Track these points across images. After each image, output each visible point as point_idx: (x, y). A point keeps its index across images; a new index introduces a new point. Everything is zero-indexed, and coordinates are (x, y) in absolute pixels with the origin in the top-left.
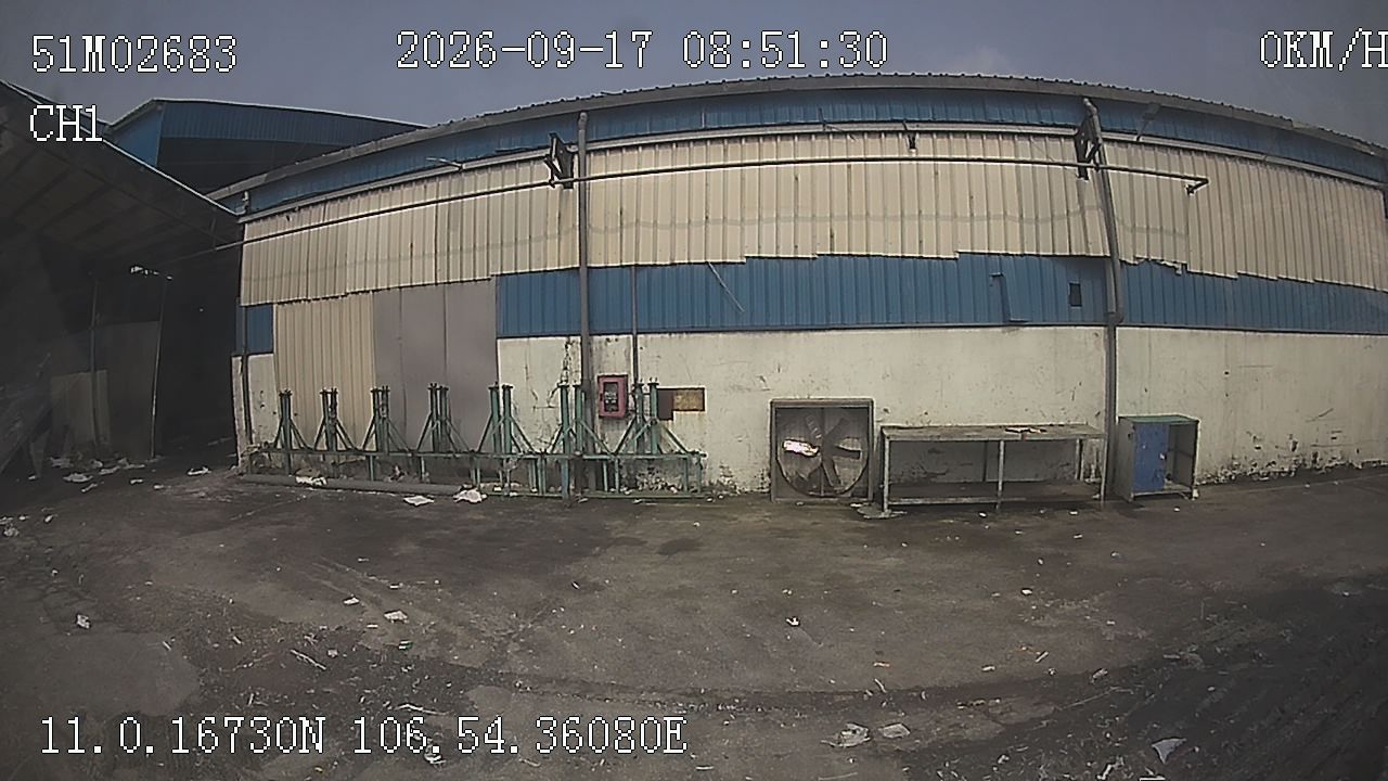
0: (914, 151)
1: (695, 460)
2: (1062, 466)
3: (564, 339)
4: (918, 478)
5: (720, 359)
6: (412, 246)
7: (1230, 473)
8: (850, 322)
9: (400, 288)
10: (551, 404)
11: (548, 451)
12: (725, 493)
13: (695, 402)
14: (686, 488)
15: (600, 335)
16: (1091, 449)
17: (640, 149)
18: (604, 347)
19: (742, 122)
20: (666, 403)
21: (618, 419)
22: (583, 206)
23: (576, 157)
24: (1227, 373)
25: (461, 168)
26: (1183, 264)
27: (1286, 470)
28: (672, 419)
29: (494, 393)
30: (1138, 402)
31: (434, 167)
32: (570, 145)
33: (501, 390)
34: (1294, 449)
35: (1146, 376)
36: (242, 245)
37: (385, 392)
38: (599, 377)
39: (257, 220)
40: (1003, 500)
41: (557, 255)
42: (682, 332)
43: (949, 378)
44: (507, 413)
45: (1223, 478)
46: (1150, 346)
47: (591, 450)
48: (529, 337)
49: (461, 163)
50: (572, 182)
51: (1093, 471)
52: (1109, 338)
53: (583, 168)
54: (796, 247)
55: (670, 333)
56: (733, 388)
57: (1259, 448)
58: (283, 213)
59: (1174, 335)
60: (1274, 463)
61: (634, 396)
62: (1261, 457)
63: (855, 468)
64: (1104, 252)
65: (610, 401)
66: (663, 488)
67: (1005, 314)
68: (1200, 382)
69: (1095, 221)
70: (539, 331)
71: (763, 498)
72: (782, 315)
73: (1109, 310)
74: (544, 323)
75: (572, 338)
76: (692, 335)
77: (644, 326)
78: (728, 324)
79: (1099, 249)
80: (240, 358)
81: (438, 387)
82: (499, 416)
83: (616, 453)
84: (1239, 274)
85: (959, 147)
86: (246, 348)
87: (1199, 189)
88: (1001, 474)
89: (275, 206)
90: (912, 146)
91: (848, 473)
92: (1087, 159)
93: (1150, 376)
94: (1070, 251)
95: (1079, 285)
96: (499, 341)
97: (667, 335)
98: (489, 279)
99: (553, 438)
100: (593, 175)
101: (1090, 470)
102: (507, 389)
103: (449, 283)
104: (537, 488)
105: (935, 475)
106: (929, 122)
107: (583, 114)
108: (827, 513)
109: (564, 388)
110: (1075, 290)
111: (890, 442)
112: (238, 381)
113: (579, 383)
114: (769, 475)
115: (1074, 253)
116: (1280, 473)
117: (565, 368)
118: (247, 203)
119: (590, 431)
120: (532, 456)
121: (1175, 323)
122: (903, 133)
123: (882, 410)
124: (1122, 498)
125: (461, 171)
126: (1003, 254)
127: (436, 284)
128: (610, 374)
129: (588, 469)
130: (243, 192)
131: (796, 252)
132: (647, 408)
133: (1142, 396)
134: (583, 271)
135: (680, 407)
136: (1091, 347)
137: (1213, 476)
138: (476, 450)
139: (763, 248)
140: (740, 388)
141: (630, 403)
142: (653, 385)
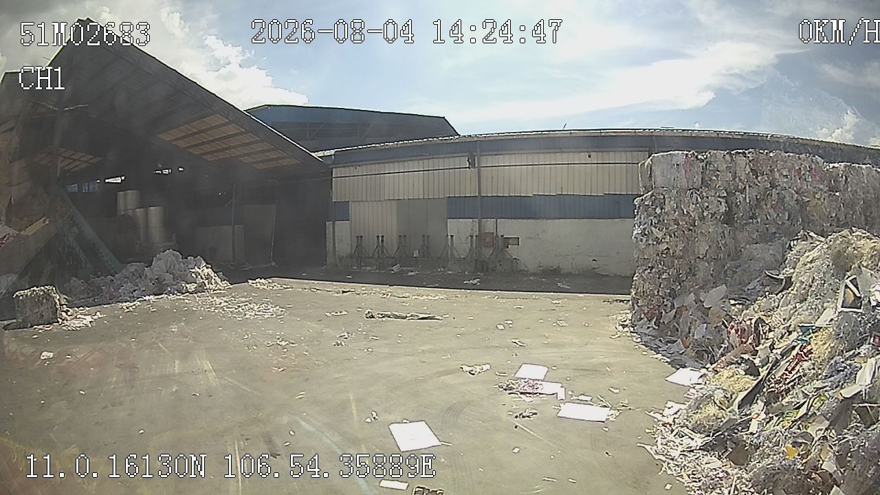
0: (590, 159)
1: (515, 261)
3: (471, 220)
5: (525, 228)
9: (409, 199)
10: (466, 242)
11: (466, 257)
13: (516, 242)
14: (512, 271)
15: (485, 219)
18: (486, 223)
20: (506, 242)
21: (490, 247)
22: (479, 175)
23: (476, 157)
28: (508, 247)
32: (474, 152)
33: (449, 237)
36: (332, 178)
37: (404, 236)
38: (484, 233)
39: (340, 167)
41: (470, 192)
42: (511, 218)
44: (451, 245)
47: (480, 256)
48: (459, 219)
50: (475, 168)
53: (479, 162)
56: (528, 238)
58: (354, 165)
61: (496, 240)
67: (620, 214)
70: (463, 217)
71: (537, 274)
72: (545, 214)
74: (465, 214)
75: (475, 220)
76: (515, 220)
77: (499, 216)
80: (331, 222)
82: (448, 246)
83: (489, 258)
85: (606, 157)
86: (334, 219)
89: (349, 163)
90: (590, 156)
96: (448, 220)
97: (508, 220)
98: (444, 198)
99: (467, 253)
100: (483, 165)
102: (452, 236)
103: (429, 199)
109: (472, 236)
113: (477, 235)
117: (472, 230)
118: (334, 160)
119: (480, 251)
120: (460, 259)
122: (588, 152)
125: (433, 158)
126: (619, 194)
127: (424, 198)
128: (488, 232)
130: (331, 155)
131: (550, 193)
132: (500, 244)
134: (479, 198)
135: (511, 244)
139: (539, 191)
140: (531, 238)
141: (495, 242)
142: (502, 236)
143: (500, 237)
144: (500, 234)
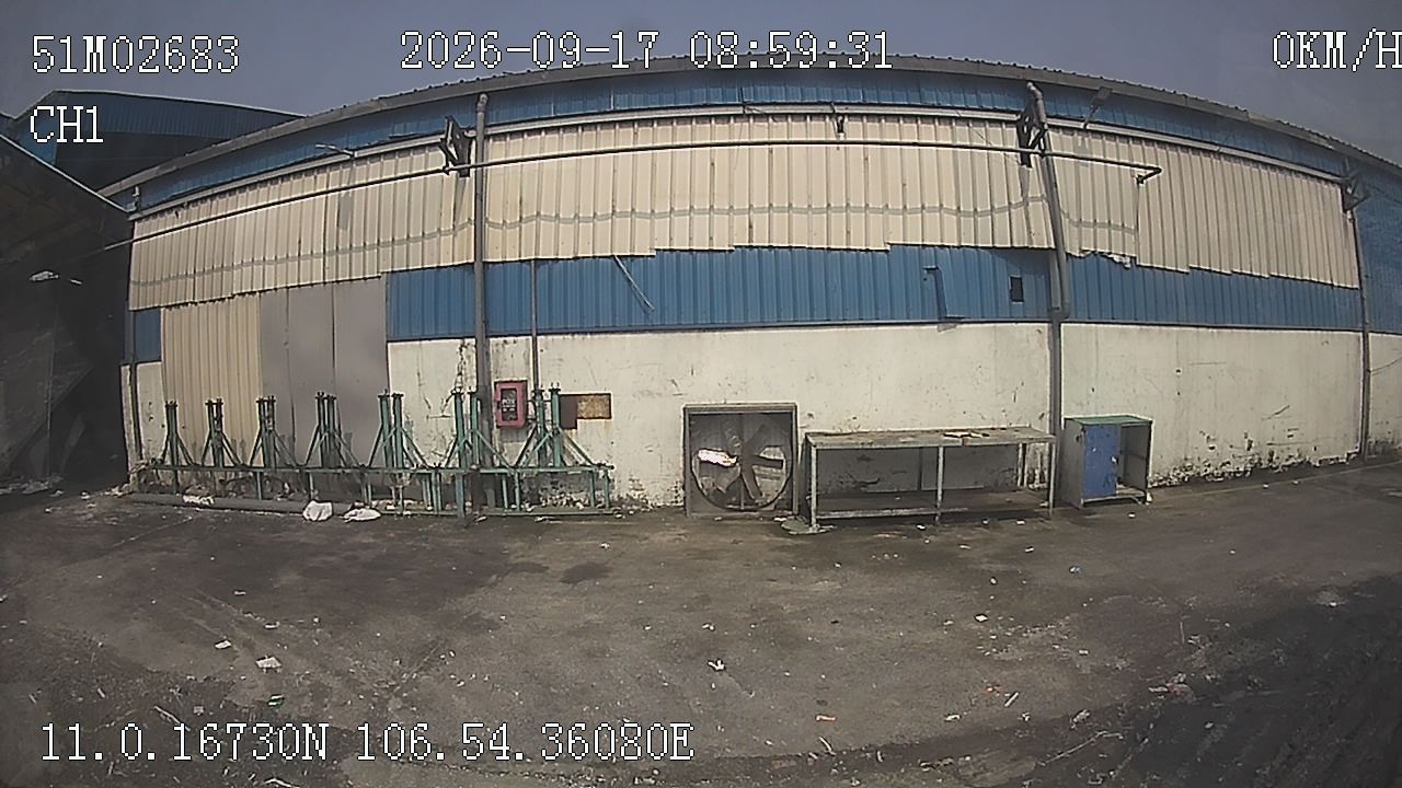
0: (842, 134)
1: (602, 473)
2: (1004, 471)
3: (459, 341)
4: (847, 487)
5: (628, 361)
6: (300, 242)
7: (1182, 474)
8: (771, 318)
9: (287, 288)
10: (445, 414)
11: (443, 465)
12: (635, 507)
13: (600, 409)
14: (592, 504)
15: (497, 337)
16: (1035, 453)
17: (543, 133)
18: (501, 350)
19: (654, 103)
20: (569, 409)
21: (517, 429)
22: (480, 197)
23: (474, 143)
24: (1178, 371)
25: (352, 156)
26: (1131, 257)
27: (1241, 469)
28: (576, 428)
29: (384, 403)
30: (1085, 402)
31: (326, 156)
32: (468, 130)
33: (392, 399)
34: (1249, 449)
35: (1093, 375)
36: (131, 245)
37: (271, 402)
38: (495, 383)
39: (147, 217)
40: (943, 510)
41: (453, 250)
42: (586, 333)
43: (880, 379)
44: (398, 426)
45: (1176, 480)
46: (1097, 343)
47: (488, 461)
48: (421, 340)
49: (353, 150)
50: (469, 169)
51: (1037, 477)
52: (1054, 336)
53: (481, 154)
54: (711, 238)
55: (573, 334)
56: (642, 392)
57: (1212, 448)
58: (171, 208)
59: (1123, 331)
60: (1228, 463)
61: (534, 404)
62: (1215, 457)
63: (778, 478)
64: (1048, 243)
65: (508, 409)
66: (568, 503)
67: (941, 309)
68: (1150, 381)
69: (1039, 211)
70: (432, 333)
71: (677, 513)
72: (695, 312)
73: (1053, 305)
74: (436, 324)
75: (467, 341)
76: (596, 336)
77: (543, 326)
78: (638, 322)
79: (1044, 240)
80: (128, 367)
81: (325, 396)
82: (390, 426)
83: (515, 467)
84: (1191, 268)
85: (891, 131)
86: (134, 356)
87: (1149, 179)
88: (940, 484)
89: (164, 202)
90: (841, 130)
91: (771, 484)
92: (1030, 145)
93: (1096, 375)
94: (1012, 242)
95: (1021, 279)
96: (389, 344)
97: (570, 337)
98: (379, 277)
99: (447, 451)
100: (490, 161)
101: (1035, 475)
102: (398, 397)
103: (338, 282)
104: (432, 505)
105: (865, 485)
106: (859, 104)
107: (483, 96)
108: (749, 530)
109: (458, 396)
110: (1017, 284)
111: (817, 450)
112: (127, 392)
113: (474, 390)
114: (684, 488)
115: (1016, 245)
116: (1235, 473)
117: (460, 374)
118: (137, 199)
119: (488, 444)
120: (425, 471)
121: (1124, 319)
122: (833, 115)
123: (806, 414)
124: (1071, 505)
125: (352, 160)
126: (939, 246)
127: (325, 283)
128: (508, 379)
129: (484, 483)
130: (134, 187)
131: (711, 244)
132: (548, 417)
133: (1089, 395)
134: (478, 267)
135: (584, 415)
136: (1034, 344)
137: (1165, 479)
138: (367, 465)
139: (675, 240)
140: (650, 393)
141: (531, 410)
142: (554, 391)
143: (547, 395)
144: (546, 387)
